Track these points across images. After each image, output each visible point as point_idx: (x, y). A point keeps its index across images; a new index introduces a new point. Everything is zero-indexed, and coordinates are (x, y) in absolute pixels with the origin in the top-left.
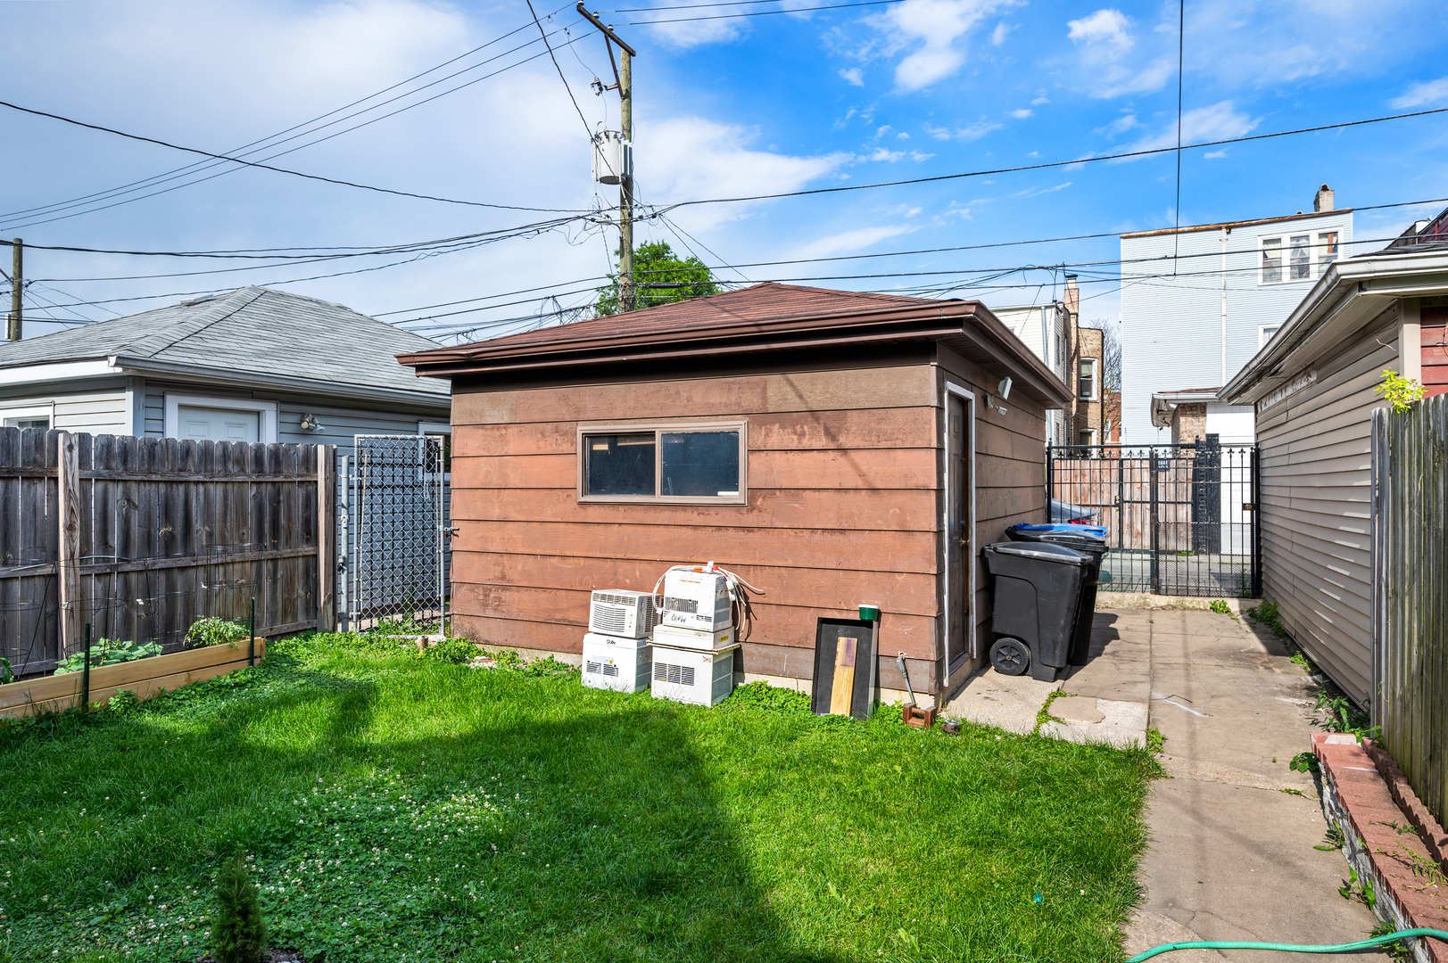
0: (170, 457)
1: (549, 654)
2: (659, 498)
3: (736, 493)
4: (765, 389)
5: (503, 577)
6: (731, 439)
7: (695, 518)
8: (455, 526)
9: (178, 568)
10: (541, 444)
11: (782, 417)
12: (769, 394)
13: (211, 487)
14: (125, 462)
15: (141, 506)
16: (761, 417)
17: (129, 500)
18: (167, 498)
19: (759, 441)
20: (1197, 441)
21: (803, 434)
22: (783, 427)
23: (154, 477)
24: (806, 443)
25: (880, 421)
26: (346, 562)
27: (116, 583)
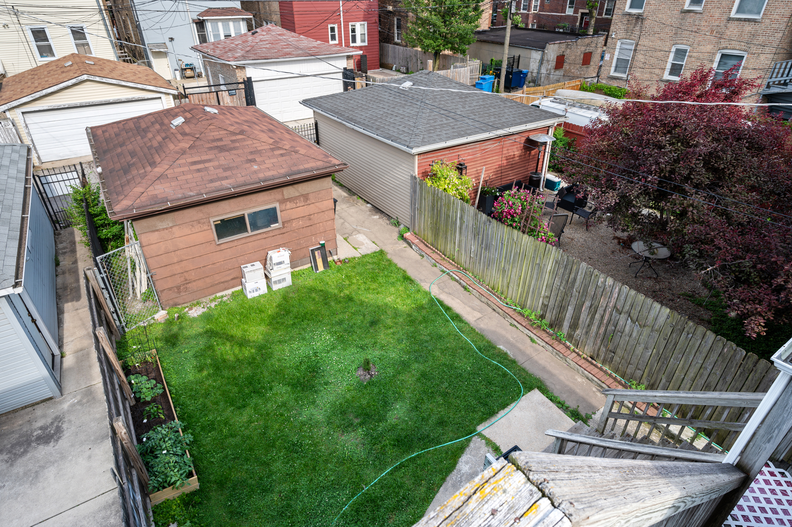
1: (215, 295)
2: (250, 233)
3: (278, 224)
4: (283, 192)
5: (186, 280)
6: (274, 209)
7: (265, 236)
8: (153, 271)
10: (193, 229)
11: (290, 200)
12: (284, 193)
16: (283, 201)
19: (283, 207)
20: (244, 80)
21: (297, 203)
22: (290, 202)
24: (298, 205)
25: (318, 194)
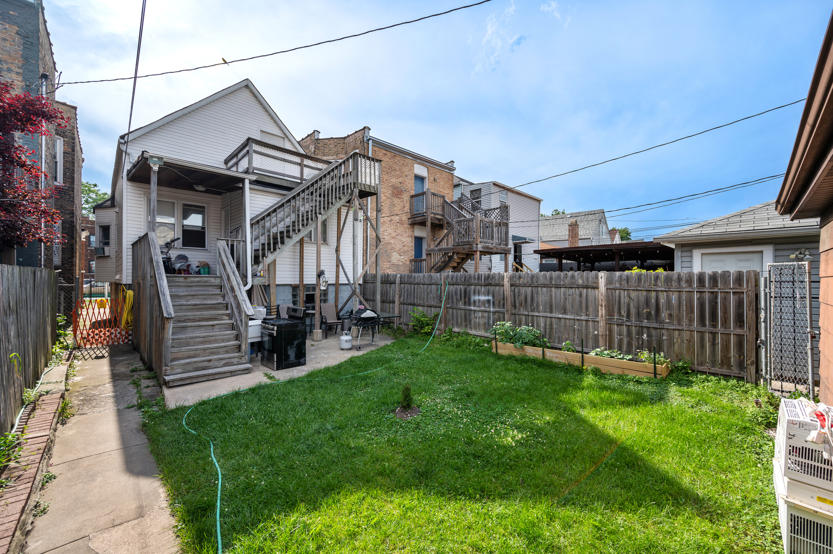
0: (649, 280)
9: (653, 328)
13: (671, 293)
14: (628, 282)
15: (635, 300)
17: (630, 298)
18: (647, 298)
23: (639, 288)
26: (765, 343)
27: (625, 329)
